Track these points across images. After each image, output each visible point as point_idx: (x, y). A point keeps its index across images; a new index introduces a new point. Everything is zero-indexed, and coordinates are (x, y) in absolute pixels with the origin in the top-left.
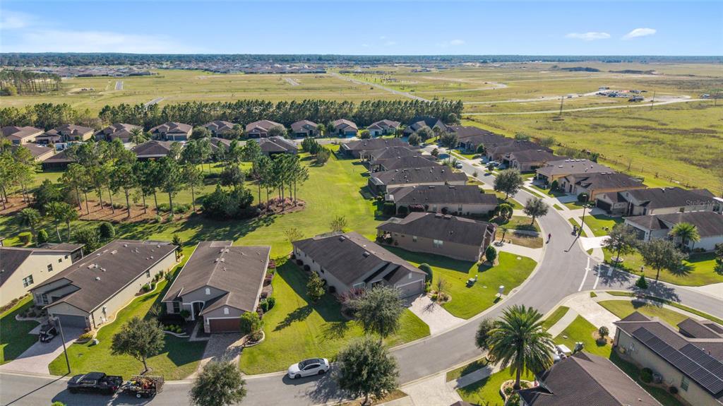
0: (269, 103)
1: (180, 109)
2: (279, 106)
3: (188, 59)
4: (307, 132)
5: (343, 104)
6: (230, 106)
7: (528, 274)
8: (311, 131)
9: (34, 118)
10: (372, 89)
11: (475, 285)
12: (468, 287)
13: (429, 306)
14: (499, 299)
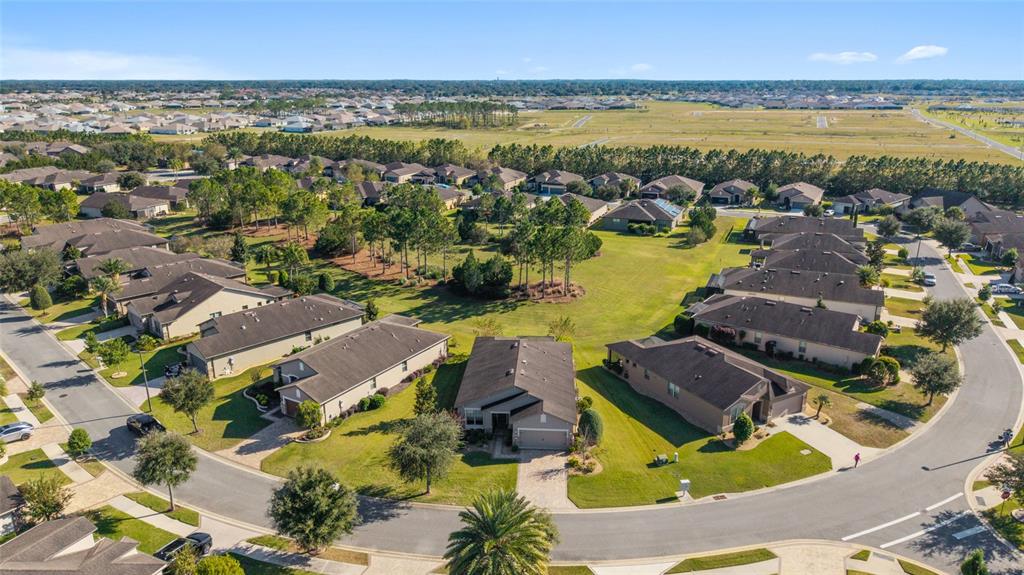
0: (696, 151)
1: (576, 155)
2: (709, 157)
3: (706, 87)
4: (729, 196)
5: (815, 159)
6: (639, 153)
7: (784, 480)
8: (737, 197)
9: (427, 154)
10: (953, 137)
11: (665, 467)
12: (650, 466)
13: (552, 471)
14: (675, 499)
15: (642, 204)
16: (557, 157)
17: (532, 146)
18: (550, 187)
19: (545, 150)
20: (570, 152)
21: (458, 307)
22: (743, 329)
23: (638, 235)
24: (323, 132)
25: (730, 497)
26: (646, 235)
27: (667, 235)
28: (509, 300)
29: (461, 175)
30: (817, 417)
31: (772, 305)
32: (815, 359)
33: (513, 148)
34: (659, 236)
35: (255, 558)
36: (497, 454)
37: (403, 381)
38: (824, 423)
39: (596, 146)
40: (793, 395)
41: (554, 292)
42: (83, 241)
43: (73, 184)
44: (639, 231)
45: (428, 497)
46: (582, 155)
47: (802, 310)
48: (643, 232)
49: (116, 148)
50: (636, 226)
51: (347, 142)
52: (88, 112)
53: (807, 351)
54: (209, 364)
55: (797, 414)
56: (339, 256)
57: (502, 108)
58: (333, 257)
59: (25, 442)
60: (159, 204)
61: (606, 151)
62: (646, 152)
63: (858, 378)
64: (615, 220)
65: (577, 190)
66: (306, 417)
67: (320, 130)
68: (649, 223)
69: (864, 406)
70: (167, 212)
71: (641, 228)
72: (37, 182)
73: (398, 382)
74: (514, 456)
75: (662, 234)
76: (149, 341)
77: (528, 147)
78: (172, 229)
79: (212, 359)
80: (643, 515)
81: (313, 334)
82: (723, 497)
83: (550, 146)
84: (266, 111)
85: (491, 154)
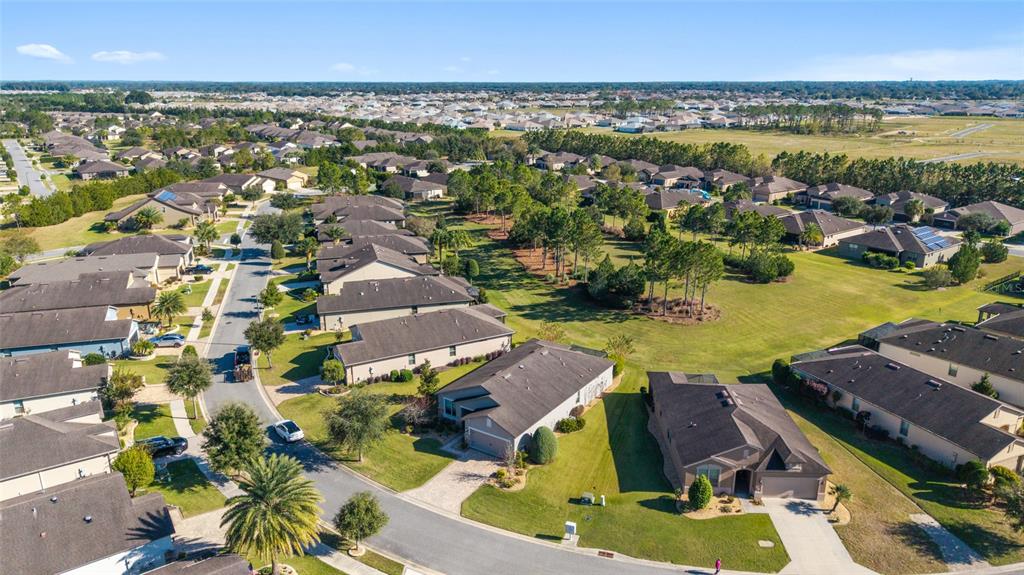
11: (587, 507)
12: (572, 501)
13: (475, 475)
14: (558, 539)
15: (894, 231)
16: (850, 168)
17: (822, 154)
18: (820, 201)
19: (837, 160)
20: (867, 164)
21: (572, 309)
22: (840, 389)
23: (872, 267)
24: (654, 133)
25: (618, 557)
26: (882, 268)
27: (910, 271)
28: (628, 312)
29: (728, 181)
30: (827, 512)
31: (894, 369)
32: (915, 447)
33: (801, 155)
34: (900, 271)
35: (201, 469)
36: (447, 448)
37: (449, 365)
38: (831, 521)
39: (901, 159)
40: (795, 475)
41: (680, 312)
42: (343, 212)
43: (398, 167)
44: (874, 262)
45: (357, 464)
46: (882, 169)
47: (929, 383)
48: (880, 263)
49: (449, 141)
50: (872, 255)
51: (635, 143)
52: (479, 110)
53: (909, 435)
54: (322, 318)
55: (807, 501)
56: (524, 248)
57: (865, 111)
58: (518, 248)
59: (175, 349)
60: (436, 188)
61: (912, 165)
62: (966, 170)
63: (958, 485)
64: (851, 246)
65: (843, 208)
66: (327, 373)
67: (651, 131)
68: (891, 254)
69: (923, 519)
70: (441, 196)
71: (877, 258)
72: (375, 164)
73: (444, 364)
74: (458, 453)
75: (904, 269)
76: (312, 294)
77: (818, 156)
78: (430, 211)
79: (325, 315)
80: (508, 542)
81: (419, 309)
82: (611, 555)
83: (844, 156)
84: (614, 112)
85: (775, 161)
